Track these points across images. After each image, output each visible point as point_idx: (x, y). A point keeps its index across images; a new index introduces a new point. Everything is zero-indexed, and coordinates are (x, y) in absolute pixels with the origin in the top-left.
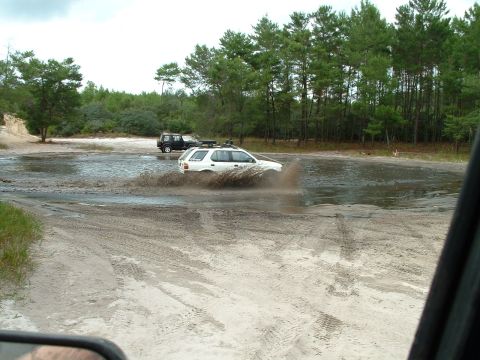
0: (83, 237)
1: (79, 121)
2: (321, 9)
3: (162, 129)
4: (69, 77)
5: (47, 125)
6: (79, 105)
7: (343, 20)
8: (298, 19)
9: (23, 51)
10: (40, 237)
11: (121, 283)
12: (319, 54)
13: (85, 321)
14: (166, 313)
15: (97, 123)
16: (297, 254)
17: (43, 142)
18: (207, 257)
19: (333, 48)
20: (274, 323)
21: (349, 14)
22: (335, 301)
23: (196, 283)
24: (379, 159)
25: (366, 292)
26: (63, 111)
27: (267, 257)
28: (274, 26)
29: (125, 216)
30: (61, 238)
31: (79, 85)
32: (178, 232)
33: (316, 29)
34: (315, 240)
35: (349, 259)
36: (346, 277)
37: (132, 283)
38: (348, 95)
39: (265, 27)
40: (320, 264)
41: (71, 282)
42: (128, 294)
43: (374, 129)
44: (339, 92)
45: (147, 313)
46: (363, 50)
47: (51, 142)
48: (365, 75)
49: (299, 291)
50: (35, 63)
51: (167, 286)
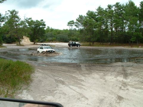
0: (47, 72)
1: (45, 38)
2: (116, 3)
3: (69, 40)
4: (42, 25)
5: (36, 39)
6: (45, 33)
7: (123, 7)
8: (110, 7)
9: (29, 18)
10: (34, 72)
11: (57, 86)
12: (116, 17)
13: (47, 97)
14: (71, 95)
15: (50, 39)
16: (110, 77)
17: (34, 44)
18: (83, 78)
19: (120, 15)
20: (103, 98)
21: (125, 5)
22: (121, 91)
23: (80, 86)
24: (135, 48)
25: (131, 89)
26: (40, 35)
27: (101, 78)
28: (102, 9)
29: (59, 66)
30: (40, 72)
31: (45, 27)
32: (74, 71)
33: (115, 10)
34: (116, 73)
35: (126, 79)
36: (125, 84)
37: (61, 85)
38: (125, 29)
39: (100, 9)
40: (117, 80)
41: (43, 85)
42: (60, 89)
43: (133, 40)
44: (123, 28)
45: (65, 94)
46: (130, 15)
47: (37, 44)
48: (130, 23)
49: (111, 88)
50: (32, 21)
51: (71, 87)
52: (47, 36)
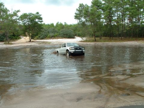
4: (38, 19)
17: (30, 41)
31: (42, 21)
52: (49, 32)
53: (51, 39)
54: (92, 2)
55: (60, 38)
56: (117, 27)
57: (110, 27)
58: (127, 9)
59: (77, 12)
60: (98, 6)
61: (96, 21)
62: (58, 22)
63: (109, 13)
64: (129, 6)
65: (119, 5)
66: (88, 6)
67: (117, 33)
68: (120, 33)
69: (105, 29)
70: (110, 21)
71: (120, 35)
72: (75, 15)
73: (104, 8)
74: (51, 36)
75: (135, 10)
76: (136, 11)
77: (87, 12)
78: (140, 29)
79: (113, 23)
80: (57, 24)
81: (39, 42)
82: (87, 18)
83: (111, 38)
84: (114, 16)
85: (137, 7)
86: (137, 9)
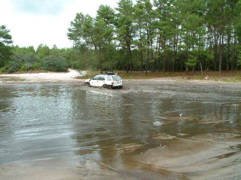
43: (191, 62)
52: (23, 61)
53: (27, 73)
54: (98, 12)
55: (43, 72)
56: (139, 54)
57: (128, 53)
58: (156, 24)
59: (72, 27)
60: (108, 19)
61: (104, 43)
62: (41, 45)
63: (125, 31)
64: (159, 20)
65: (143, 17)
66: (90, 18)
67: (139, 63)
68: (144, 63)
69: (118, 57)
70: (128, 44)
71: (144, 68)
72: (69, 32)
73: (118, 22)
74: (26, 68)
75: (168, 27)
76: (171, 28)
77: (88, 27)
78: (177, 58)
79: (133, 47)
80: (40, 47)
81: (6, 77)
82: (88, 38)
83: (129, 72)
84: (134, 36)
85: (173, 22)
86: (171, 25)
